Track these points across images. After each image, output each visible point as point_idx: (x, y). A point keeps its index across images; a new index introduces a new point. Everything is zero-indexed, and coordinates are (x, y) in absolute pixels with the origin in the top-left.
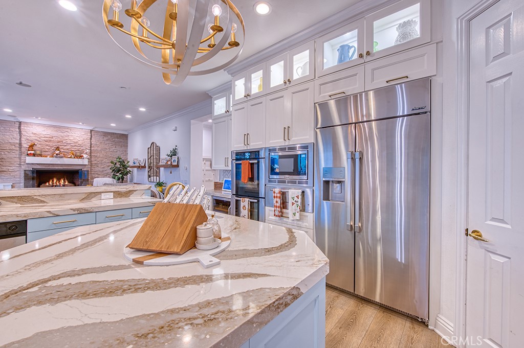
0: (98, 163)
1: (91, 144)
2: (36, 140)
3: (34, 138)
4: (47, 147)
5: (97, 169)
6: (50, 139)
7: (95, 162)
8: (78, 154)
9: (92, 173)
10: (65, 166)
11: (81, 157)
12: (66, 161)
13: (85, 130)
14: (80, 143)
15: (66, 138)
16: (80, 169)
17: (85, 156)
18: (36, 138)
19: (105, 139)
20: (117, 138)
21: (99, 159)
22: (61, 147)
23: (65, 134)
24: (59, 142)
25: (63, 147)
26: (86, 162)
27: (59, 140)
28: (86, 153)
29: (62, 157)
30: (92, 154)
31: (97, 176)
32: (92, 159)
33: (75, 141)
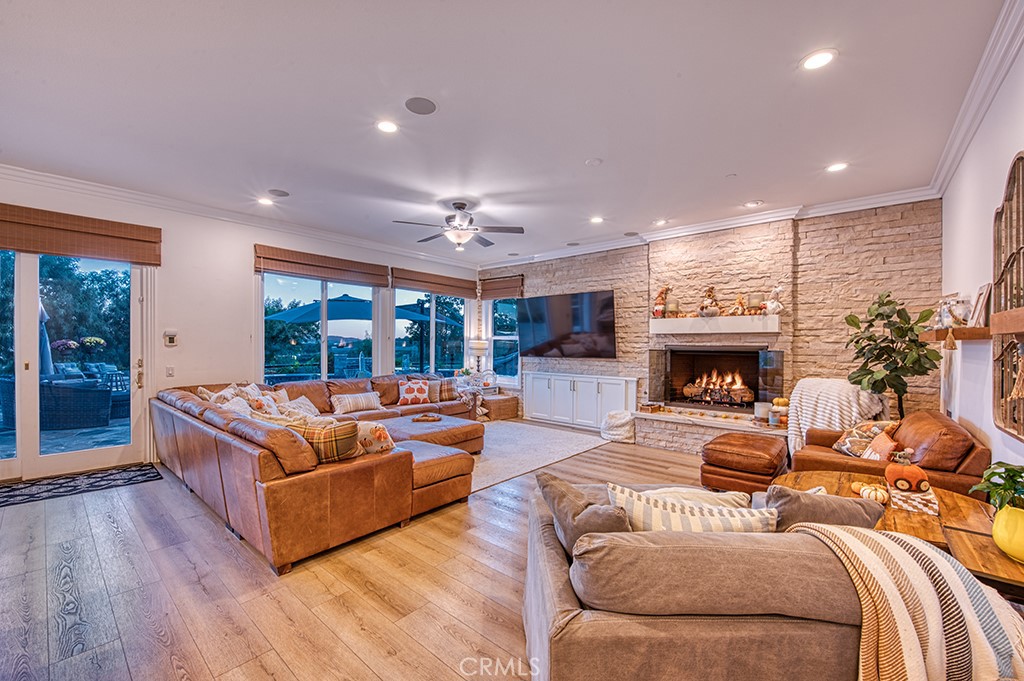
0: (820, 325)
1: (795, 265)
2: (671, 278)
3: (668, 274)
4: (692, 293)
5: (815, 346)
6: (696, 270)
7: (810, 324)
8: (755, 302)
9: (800, 358)
10: (726, 340)
11: (760, 310)
12: (724, 324)
13: (776, 225)
14: (762, 267)
15: (729, 261)
16: (762, 348)
17: (771, 305)
18: (672, 274)
19: (844, 237)
20: (892, 224)
21: (823, 312)
22: (717, 288)
23: (727, 250)
24: (713, 274)
25: (722, 286)
26: (772, 324)
27: (714, 269)
28: (777, 297)
29: (713, 315)
30: (800, 298)
31: (813, 369)
32: (801, 314)
33: (750, 264)
